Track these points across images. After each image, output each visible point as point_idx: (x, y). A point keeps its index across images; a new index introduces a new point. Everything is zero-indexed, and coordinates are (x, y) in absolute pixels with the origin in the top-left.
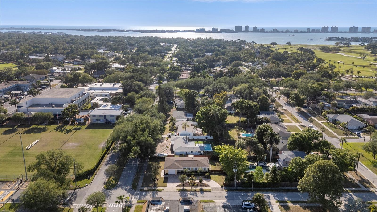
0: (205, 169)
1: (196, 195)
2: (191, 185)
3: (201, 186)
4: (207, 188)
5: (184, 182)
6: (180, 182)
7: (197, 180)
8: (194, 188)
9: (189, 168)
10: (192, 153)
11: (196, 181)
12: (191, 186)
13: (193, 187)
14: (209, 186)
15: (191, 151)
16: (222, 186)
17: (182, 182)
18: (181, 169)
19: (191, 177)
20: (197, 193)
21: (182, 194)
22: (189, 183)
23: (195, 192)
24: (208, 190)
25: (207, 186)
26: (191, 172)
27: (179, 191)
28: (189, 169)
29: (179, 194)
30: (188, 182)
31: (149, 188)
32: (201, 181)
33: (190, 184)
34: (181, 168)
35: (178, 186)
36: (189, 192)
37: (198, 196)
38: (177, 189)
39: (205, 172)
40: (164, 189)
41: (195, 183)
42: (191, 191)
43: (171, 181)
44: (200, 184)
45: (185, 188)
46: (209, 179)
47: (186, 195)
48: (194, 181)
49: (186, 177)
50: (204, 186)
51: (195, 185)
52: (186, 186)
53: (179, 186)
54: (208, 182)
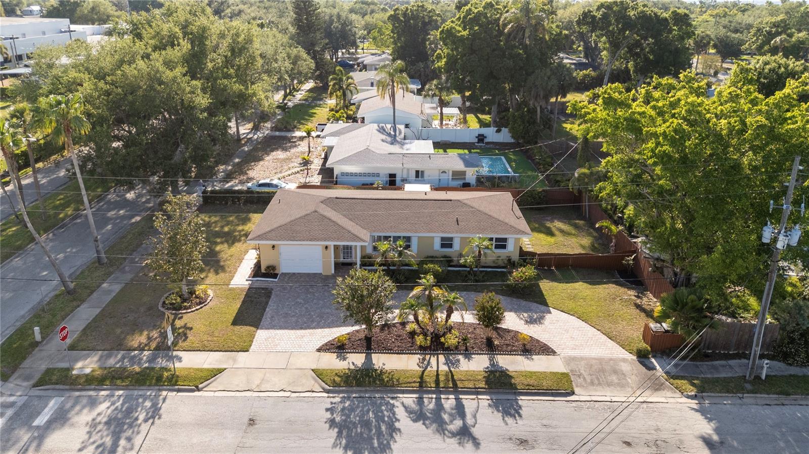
0: (504, 247)
1: (458, 423)
2: (419, 340)
3: (490, 347)
4: (538, 364)
5: (368, 321)
6: (344, 323)
7: (465, 307)
8: (444, 368)
9: (408, 239)
10: (419, 176)
11: (456, 317)
12: (423, 349)
13: (433, 360)
14: (546, 350)
15: (417, 172)
16: (642, 356)
17: (357, 322)
18: (359, 244)
19: (417, 291)
20: (469, 402)
21: (352, 409)
22: (409, 327)
23: (449, 402)
24: (546, 384)
25: (530, 348)
26: (421, 263)
27: (335, 384)
28: (408, 247)
29: (331, 410)
30: (403, 324)
31: (111, 362)
32: (490, 318)
33: (413, 334)
34: (357, 238)
35: (326, 348)
36: (410, 399)
37: (475, 431)
38: (319, 374)
39: (500, 263)
40: (220, 371)
41: (450, 329)
42: (421, 386)
43: (286, 315)
44: (483, 333)
45: (383, 362)
46: (534, 305)
47: (380, 419)
48: (441, 316)
49: (389, 284)
50: (510, 353)
51: (451, 340)
52: (388, 350)
53: (339, 348)
54: (530, 321)
